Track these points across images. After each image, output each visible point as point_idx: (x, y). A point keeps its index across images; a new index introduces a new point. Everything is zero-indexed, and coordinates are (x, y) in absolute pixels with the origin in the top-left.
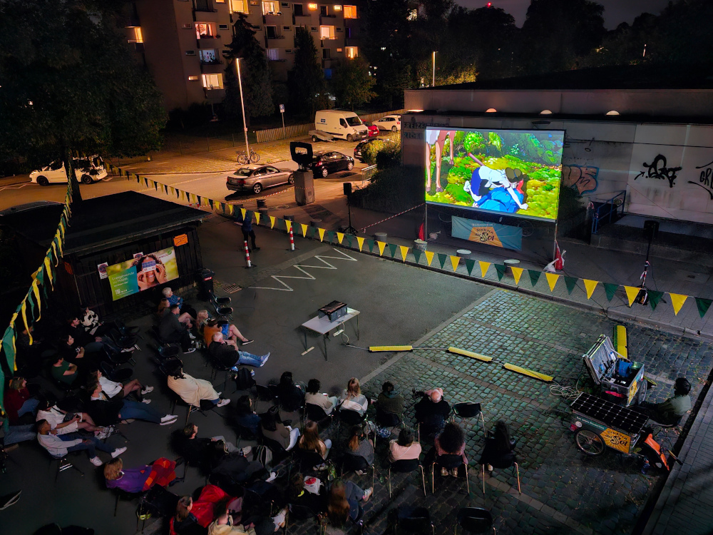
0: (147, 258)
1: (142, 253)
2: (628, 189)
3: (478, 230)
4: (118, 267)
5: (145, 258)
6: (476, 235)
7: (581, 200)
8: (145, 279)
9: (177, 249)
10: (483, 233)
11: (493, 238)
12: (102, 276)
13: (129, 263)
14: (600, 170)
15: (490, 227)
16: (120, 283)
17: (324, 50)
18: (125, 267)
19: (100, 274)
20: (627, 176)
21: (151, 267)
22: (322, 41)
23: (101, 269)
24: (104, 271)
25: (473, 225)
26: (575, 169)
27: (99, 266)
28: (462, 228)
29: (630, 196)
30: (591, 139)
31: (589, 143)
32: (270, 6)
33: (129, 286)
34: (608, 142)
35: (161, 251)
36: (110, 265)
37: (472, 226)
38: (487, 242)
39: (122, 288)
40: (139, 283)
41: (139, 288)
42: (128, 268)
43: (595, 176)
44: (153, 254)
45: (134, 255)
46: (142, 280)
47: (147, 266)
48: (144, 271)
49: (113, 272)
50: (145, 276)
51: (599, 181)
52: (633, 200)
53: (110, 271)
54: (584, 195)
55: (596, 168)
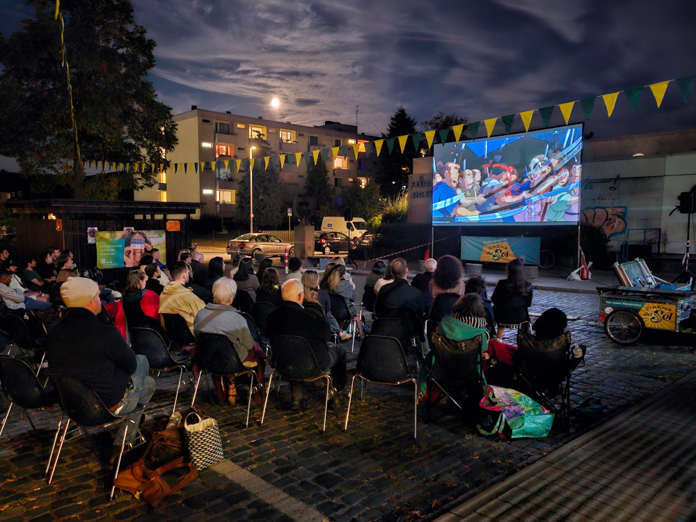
0: (137, 234)
1: (133, 228)
2: (662, 227)
3: (490, 248)
4: (107, 235)
5: (135, 233)
6: (488, 253)
7: (610, 244)
8: (131, 255)
9: (168, 233)
10: (496, 251)
11: (507, 255)
12: (90, 240)
13: (119, 234)
14: (629, 209)
15: (504, 243)
16: (106, 252)
17: (336, 179)
18: (114, 237)
19: (89, 237)
20: (660, 213)
21: (140, 245)
22: (334, 170)
23: (90, 232)
24: (93, 236)
25: (485, 242)
26: (599, 211)
27: (89, 228)
28: (472, 247)
29: (665, 235)
30: (616, 177)
31: (613, 182)
32: (287, 135)
33: (116, 259)
34: (636, 178)
35: (152, 232)
36: (99, 230)
37: (483, 245)
38: (501, 261)
39: (108, 258)
40: (125, 258)
41: (125, 263)
42: (117, 239)
43: (622, 216)
44: (144, 232)
45: (125, 228)
46: (128, 256)
47: (135, 243)
48: (133, 247)
49: (102, 239)
50: (132, 252)
51: (628, 222)
52: (670, 238)
53: (98, 237)
54: (611, 239)
55: (624, 207)
